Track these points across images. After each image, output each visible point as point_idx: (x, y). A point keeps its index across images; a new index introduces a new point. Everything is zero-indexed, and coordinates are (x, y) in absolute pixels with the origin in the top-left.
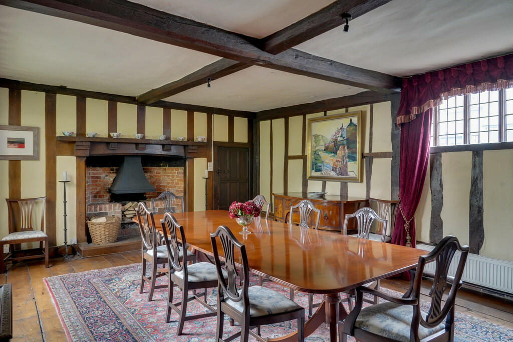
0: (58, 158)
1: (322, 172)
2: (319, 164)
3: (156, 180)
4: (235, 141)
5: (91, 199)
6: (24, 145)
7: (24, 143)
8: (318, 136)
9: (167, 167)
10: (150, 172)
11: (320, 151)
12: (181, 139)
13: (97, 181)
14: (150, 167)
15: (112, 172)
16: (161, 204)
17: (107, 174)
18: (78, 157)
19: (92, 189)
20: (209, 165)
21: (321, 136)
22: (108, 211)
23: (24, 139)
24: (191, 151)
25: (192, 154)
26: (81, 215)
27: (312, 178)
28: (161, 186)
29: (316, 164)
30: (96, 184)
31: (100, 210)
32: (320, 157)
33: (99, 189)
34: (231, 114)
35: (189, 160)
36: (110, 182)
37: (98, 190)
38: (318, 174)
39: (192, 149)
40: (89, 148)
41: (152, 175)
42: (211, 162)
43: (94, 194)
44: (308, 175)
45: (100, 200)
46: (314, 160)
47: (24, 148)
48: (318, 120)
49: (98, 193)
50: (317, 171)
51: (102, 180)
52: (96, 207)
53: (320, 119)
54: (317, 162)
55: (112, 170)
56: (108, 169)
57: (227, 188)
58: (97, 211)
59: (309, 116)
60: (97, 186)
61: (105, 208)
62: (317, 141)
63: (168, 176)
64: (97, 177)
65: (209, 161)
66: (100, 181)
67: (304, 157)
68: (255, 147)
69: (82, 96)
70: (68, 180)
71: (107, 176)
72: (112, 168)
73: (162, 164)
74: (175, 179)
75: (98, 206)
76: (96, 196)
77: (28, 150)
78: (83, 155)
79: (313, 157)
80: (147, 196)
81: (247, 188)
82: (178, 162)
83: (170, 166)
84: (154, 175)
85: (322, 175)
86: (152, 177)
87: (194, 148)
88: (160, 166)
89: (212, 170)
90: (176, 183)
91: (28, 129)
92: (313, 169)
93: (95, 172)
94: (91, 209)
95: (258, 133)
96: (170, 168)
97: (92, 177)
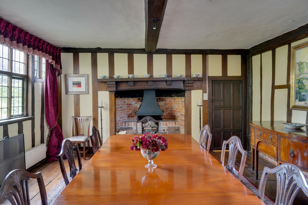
0: (99, 92)
1: (306, 102)
2: (303, 93)
3: (169, 106)
4: (228, 75)
5: (126, 118)
6: (81, 86)
7: (81, 84)
8: (302, 63)
9: (176, 97)
10: (165, 101)
11: (304, 79)
12: (179, 76)
13: (130, 107)
14: (164, 97)
15: (139, 101)
16: (169, 124)
17: (136, 102)
18: (110, 91)
19: (127, 112)
20: (204, 96)
21: (305, 64)
22: (133, 126)
23: (81, 82)
24: (187, 85)
25: (189, 87)
26: (112, 129)
27: (296, 107)
28: (173, 111)
29: (300, 93)
30: (129, 109)
31: (128, 126)
32: (304, 86)
33: (131, 111)
34: (224, 54)
35: (187, 92)
36: (138, 107)
37: (130, 113)
38: (302, 104)
39: (188, 83)
40: (115, 86)
41: (166, 103)
42: (206, 93)
43: (128, 115)
44: (292, 104)
45: (132, 119)
46: (298, 89)
47: (81, 87)
48: (302, 46)
49: (130, 114)
50: (300, 100)
51: (133, 106)
52: (125, 124)
53: (303, 45)
54: (301, 91)
55: (139, 99)
56: (136, 99)
57: (221, 113)
58: (126, 126)
59: (293, 44)
60: (130, 110)
61: (131, 125)
62: (301, 68)
63: (176, 104)
64: (130, 104)
65: (204, 92)
66: (132, 107)
67: (288, 86)
68: (248, 79)
69: (111, 52)
70: (103, 106)
71: (136, 103)
72: (139, 98)
73: (173, 95)
74: (180, 106)
75: (127, 123)
76: (130, 116)
77: (83, 88)
78: (112, 90)
79: (297, 86)
80: (163, 117)
81: (241, 114)
82: (181, 93)
83: (178, 96)
84: (168, 103)
85: (306, 105)
86: (166, 104)
87: (190, 82)
88: (172, 97)
89: (207, 99)
90: (181, 109)
91: (82, 76)
92: (296, 98)
93: (129, 101)
94: (122, 125)
95: (250, 66)
96: (177, 98)
97: (127, 104)
